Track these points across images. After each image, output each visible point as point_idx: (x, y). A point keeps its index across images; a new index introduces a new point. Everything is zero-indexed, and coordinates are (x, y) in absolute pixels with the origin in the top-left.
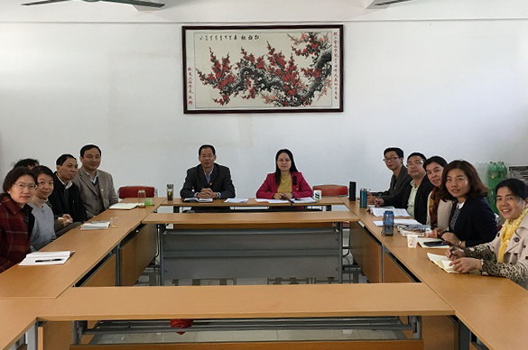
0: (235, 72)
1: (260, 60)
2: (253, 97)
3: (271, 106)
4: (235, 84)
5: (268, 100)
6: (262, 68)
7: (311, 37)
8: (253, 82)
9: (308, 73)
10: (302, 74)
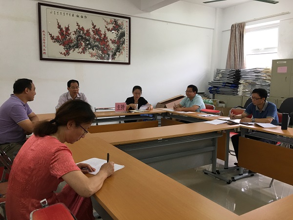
0: (73, 37)
1: (88, 31)
2: (84, 53)
3: (94, 59)
4: (73, 44)
5: (92, 56)
6: (89, 36)
7: (115, 22)
8: (83, 44)
9: (113, 42)
10: (110, 42)
